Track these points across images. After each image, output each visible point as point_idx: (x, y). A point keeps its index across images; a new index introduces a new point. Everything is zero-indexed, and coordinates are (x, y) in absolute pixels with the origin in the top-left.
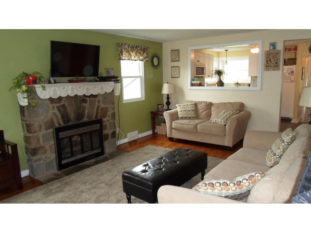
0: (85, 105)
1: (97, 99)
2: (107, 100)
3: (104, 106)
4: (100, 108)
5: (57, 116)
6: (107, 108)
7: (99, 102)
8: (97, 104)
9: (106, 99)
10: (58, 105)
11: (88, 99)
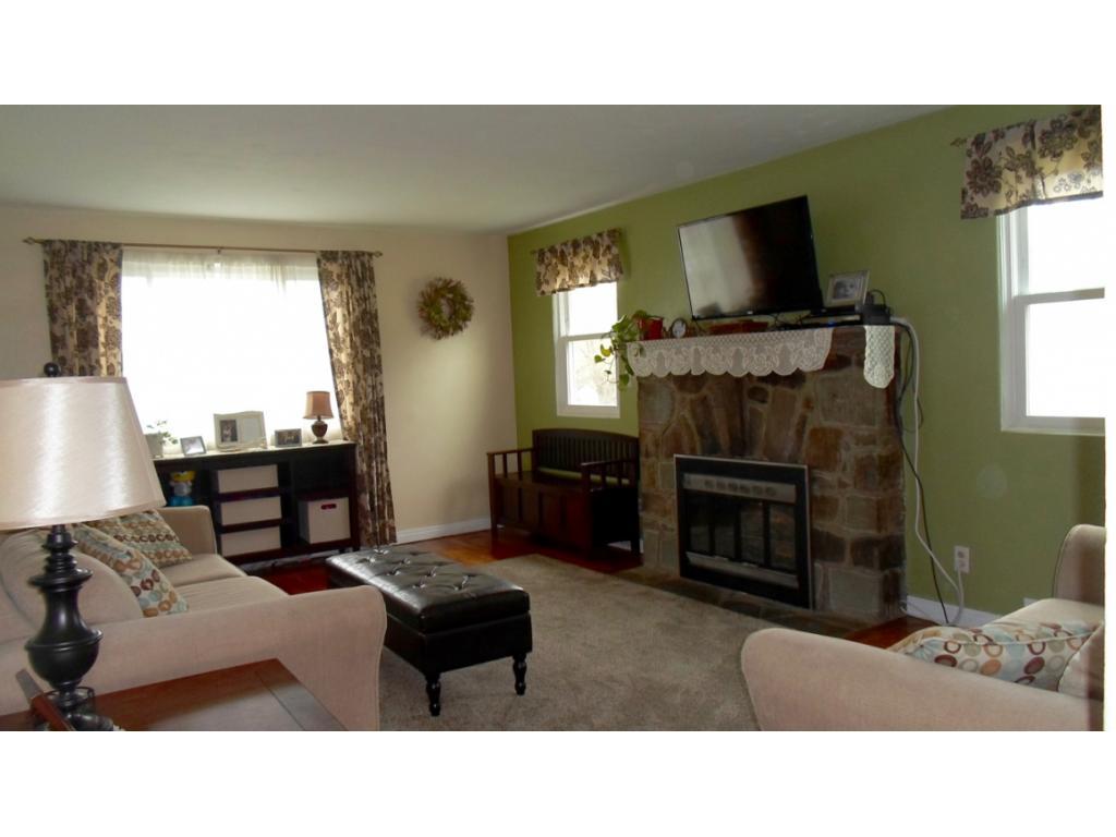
0: (760, 407)
1: (800, 394)
2: (838, 401)
3: (827, 424)
4: (808, 428)
5: (688, 426)
6: (838, 434)
7: (808, 404)
8: (799, 408)
9: (834, 396)
10: (693, 396)
11: (770, 388)
